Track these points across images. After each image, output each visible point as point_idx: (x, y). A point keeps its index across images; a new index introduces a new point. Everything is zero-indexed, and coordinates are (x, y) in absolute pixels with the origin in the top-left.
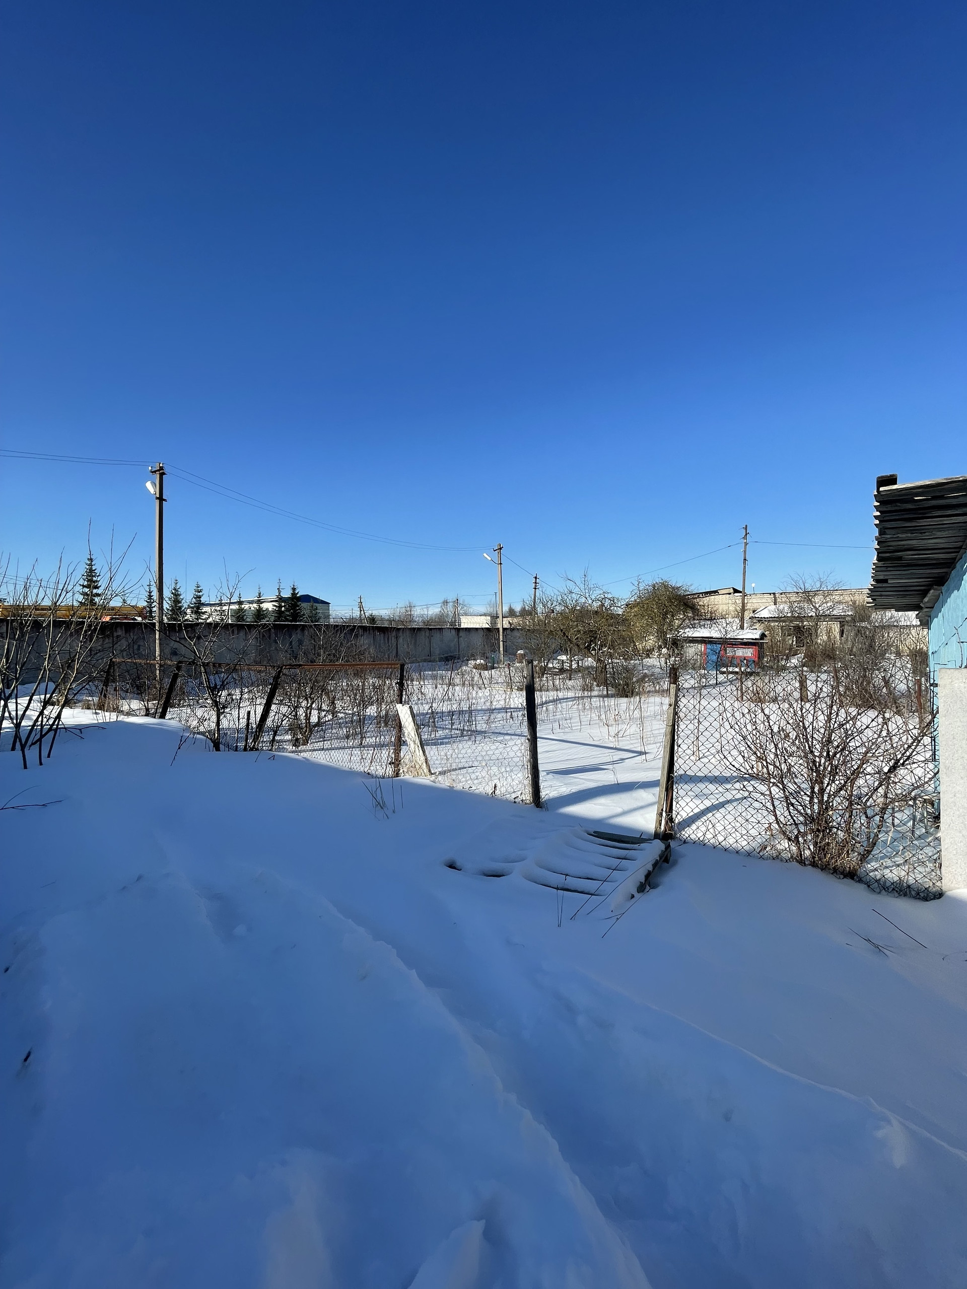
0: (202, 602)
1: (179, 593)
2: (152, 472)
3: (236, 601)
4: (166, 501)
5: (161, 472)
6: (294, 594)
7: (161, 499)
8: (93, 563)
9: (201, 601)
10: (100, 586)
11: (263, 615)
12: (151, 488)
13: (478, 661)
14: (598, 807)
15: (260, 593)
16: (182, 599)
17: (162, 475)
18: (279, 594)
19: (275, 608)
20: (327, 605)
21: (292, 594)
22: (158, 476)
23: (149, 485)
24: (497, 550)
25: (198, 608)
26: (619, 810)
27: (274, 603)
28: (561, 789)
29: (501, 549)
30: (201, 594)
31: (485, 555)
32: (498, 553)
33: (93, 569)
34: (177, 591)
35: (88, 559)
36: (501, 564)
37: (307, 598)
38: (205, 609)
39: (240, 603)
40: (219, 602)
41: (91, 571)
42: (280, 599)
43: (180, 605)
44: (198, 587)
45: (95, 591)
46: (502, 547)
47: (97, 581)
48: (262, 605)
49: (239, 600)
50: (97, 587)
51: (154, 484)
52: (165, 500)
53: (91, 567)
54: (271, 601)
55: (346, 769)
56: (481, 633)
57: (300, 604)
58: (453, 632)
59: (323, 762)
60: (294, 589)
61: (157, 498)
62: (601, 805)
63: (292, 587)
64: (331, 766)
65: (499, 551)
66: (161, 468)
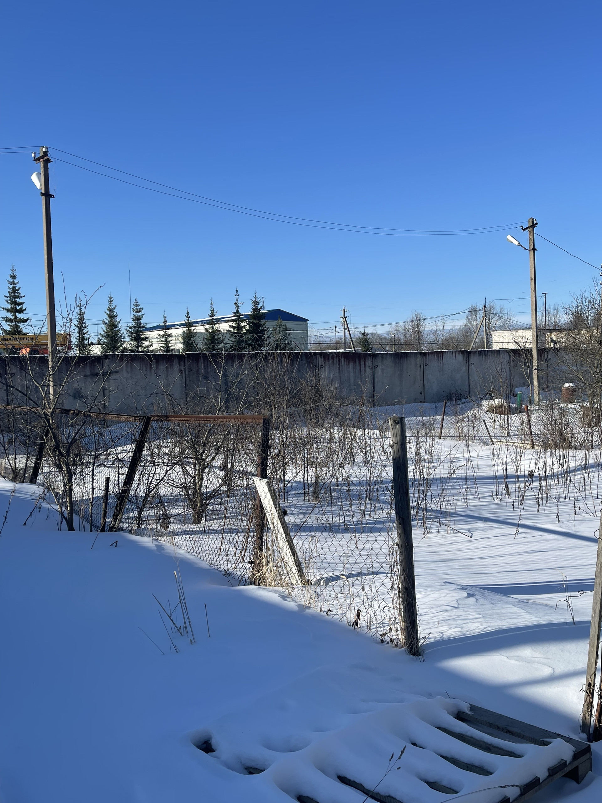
0: (142, 325)
1: (115, 314)
2: (36, 160)
3: (184, 322)
4: (54, 198)
5: (45, 158)
6: (256, 310)
7: (47, 195)
8: (16, 281)
9: (140, 323)
10: (25, 310)
11: (217, 340)
12: (37, 181)
13: (497, 401)
14: (513, 662)
15: (213, 310)
16: (119, 322)
17: (47, 161)
18: (237, 310)
19: (232, 330)
20: (304, 323)
21: (253, 309)
22: (42, 165)
23: (34, 178)
24: (527, 228)
25: (138, 332)
26: (546, 672)
27: (230, 324)
28: (469, 625)
29: (534, 226)
30: (140, 314)
31: (509, 237)
32: (530, 232)
33: (17, 288)
34: (113, 312)
35: (11, 276)
36: (534, 249)
37: (277, 314)
38: (146, 334)
39: (189, 324)
40: (163, 324)
41: (15, 290)
42: (238, 318)
43: (116, 329)
44: (137, 306)
45: (19, 316)
46: (537, 224)
47: (21, 304)
48: (216, 327)
49: (187, 321)
50: (21, 311)
51: (39, 175)
52: (52, 196)
53: (14, 287)
54: (229, 321)
55: (205, 565)
56: (506, 357)
57: (265, 323)
58: (460, 357)
59: (181, 552)
60: (256, 303)
61: (43, 194)
62: (519, 659)
63: (254, 299)
64: (188, 559)
65: (530, 229)
66: (46, 154)
